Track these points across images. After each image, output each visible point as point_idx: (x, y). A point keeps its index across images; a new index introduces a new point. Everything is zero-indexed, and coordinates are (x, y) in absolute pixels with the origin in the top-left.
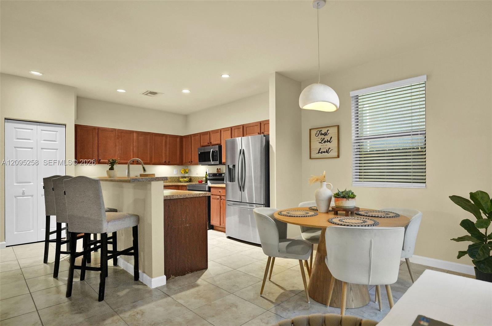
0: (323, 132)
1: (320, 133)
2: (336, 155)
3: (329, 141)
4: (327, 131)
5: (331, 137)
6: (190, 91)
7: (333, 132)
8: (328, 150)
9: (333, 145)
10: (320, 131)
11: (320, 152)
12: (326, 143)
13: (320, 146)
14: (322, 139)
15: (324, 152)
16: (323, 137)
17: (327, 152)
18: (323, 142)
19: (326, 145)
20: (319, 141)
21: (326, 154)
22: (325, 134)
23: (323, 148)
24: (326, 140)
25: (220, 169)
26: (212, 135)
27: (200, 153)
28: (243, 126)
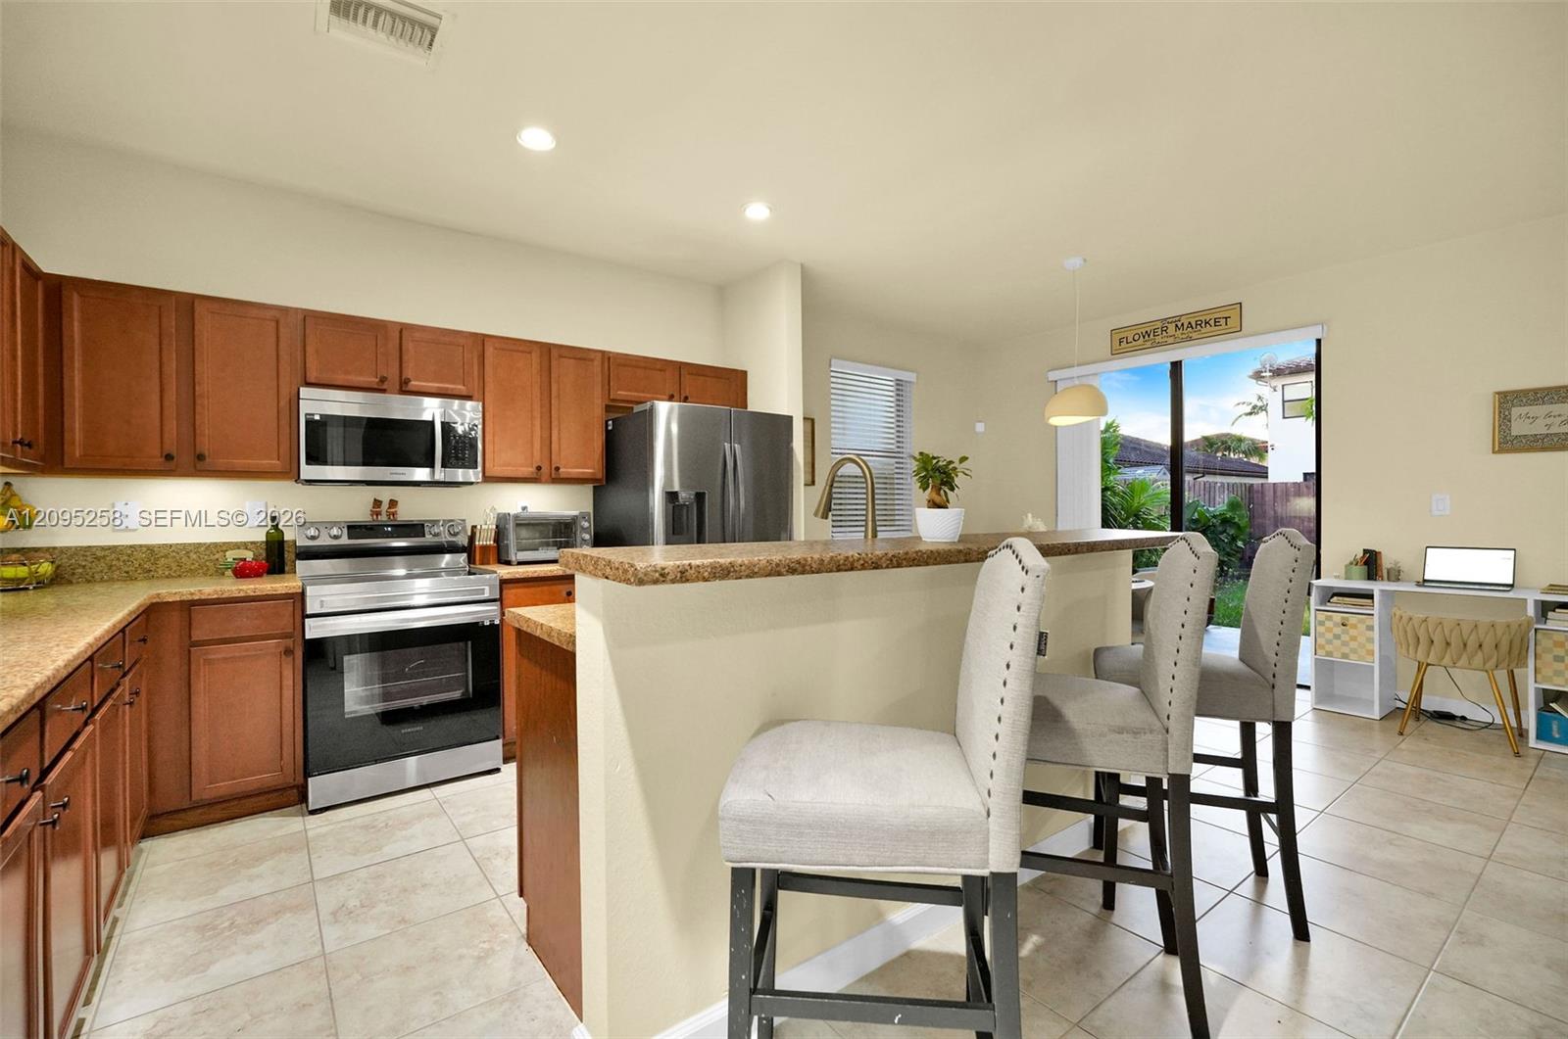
2: (808, 478)
25: (393, 503)
26: (411, 344)
27: (317, 417)
28: (606, 357)
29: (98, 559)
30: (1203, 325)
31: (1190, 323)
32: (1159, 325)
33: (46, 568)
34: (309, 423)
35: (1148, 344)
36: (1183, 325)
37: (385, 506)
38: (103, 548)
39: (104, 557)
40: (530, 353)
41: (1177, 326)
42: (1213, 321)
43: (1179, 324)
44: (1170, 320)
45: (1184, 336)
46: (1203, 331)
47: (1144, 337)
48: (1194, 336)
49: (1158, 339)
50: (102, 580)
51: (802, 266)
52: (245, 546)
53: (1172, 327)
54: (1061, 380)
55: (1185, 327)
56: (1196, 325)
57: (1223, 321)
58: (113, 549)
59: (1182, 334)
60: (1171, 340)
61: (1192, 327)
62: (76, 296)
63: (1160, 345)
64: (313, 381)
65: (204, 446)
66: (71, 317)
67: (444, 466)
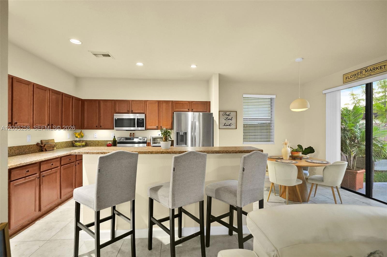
0: (227, 114)
1: (225, 114)
2: (235, 127)
3: (231, 120)
4: (230, 114)
5: (232, 117)
6: (144, 64)
7: (233, 114)
8: (230, 124)
9: (233, 121)
10: (225, 113)
11: (225, 125)
12: (229, 120)
13: (225, 121)
14: (226, 118)
15: (228, 125)
16: (227, 116)
17: (230, 125)
18: (227, 119)
19: (229, 122)
20: (224, 118)
21: (229, 126)
22: (228, 115)
23: (227, 123)
24: (229, 118)
25: (134, 134)
26: (133, 104)
27: (117, 119)
28: (172, 102)
29: (92, 142)
30: (376, 69)
31: (371, 69)
32: (359, 71)
33: (84, 144)
34: (115, 120)
35: (356, 78)
36: (368, 70)
37: (132, 134)
38: (92, 141)
39: (93, 142)
40: (156, 103)
41: (366, 70)
42: (379, 67)
43: (367, 70)
44: (363, 69)
45: (368, 74)
46: (376, 71)
47: (354, 76)
48: (372, 74)
49: (359, 76)
50: (92, 146)
51: (219, 74)
52: (110, 141)
53: (364, 71)
54: (327, 93)
55: (369, 71)
56: (373, 69)
57: (383, 67)
58: (93, 141)
59: (368, 73)
60: (364, 76)
61: (371, 70)
62: (86, 102)
63: (360, 78)
64: (117, 112)
65: (102, 125)
66: (85, 106)
67: (137, 127)
